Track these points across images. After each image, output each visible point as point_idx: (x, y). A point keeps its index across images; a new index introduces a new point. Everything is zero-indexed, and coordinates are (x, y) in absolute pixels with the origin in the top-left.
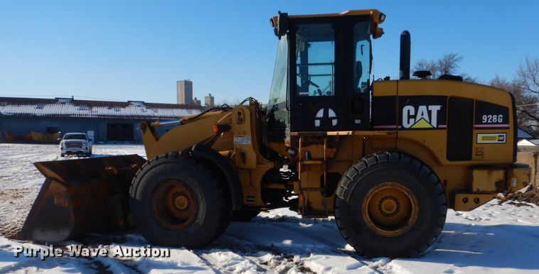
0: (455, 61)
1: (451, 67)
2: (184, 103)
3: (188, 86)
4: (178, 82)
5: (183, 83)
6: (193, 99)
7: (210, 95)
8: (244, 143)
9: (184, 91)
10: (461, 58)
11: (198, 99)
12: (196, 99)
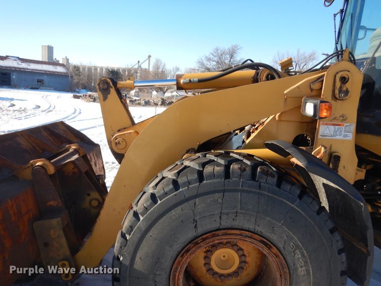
0: (238, 49)
1: (236, 53)
2: (47, 61)
3: (50, 49)
4: (42, 46)
5: (47, 47)
6: (54, 59)
7: (66, 57)
8: (338, 137)
9: (47, 52)
10: (241, 48)
11: (57, 59)
12: (55, 59)
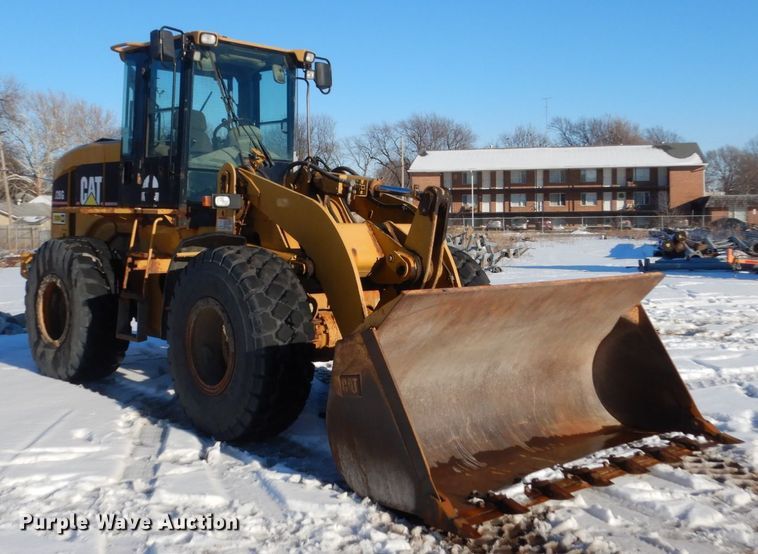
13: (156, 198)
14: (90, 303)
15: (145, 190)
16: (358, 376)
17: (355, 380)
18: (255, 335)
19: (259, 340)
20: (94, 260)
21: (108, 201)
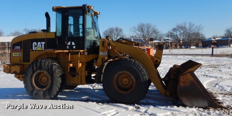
13: (74, 47)
14: (61, 76)
15: (69, 45)
16: (188, 82)
17: (188, 83)
18: (144, 77)
19: (146, 78)
20: (57, 65)
21: (48, 49)
